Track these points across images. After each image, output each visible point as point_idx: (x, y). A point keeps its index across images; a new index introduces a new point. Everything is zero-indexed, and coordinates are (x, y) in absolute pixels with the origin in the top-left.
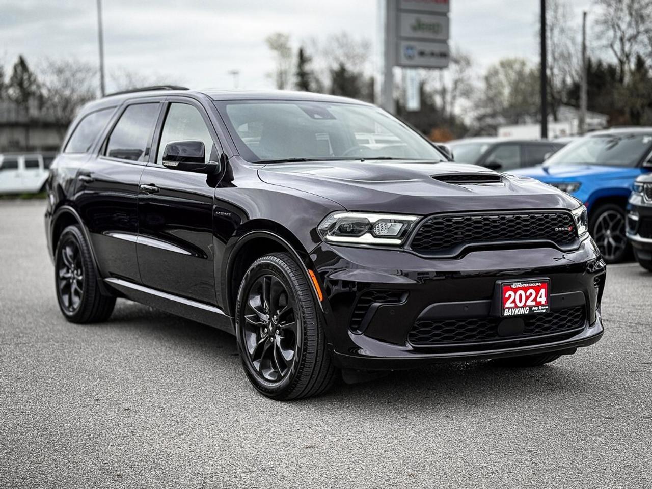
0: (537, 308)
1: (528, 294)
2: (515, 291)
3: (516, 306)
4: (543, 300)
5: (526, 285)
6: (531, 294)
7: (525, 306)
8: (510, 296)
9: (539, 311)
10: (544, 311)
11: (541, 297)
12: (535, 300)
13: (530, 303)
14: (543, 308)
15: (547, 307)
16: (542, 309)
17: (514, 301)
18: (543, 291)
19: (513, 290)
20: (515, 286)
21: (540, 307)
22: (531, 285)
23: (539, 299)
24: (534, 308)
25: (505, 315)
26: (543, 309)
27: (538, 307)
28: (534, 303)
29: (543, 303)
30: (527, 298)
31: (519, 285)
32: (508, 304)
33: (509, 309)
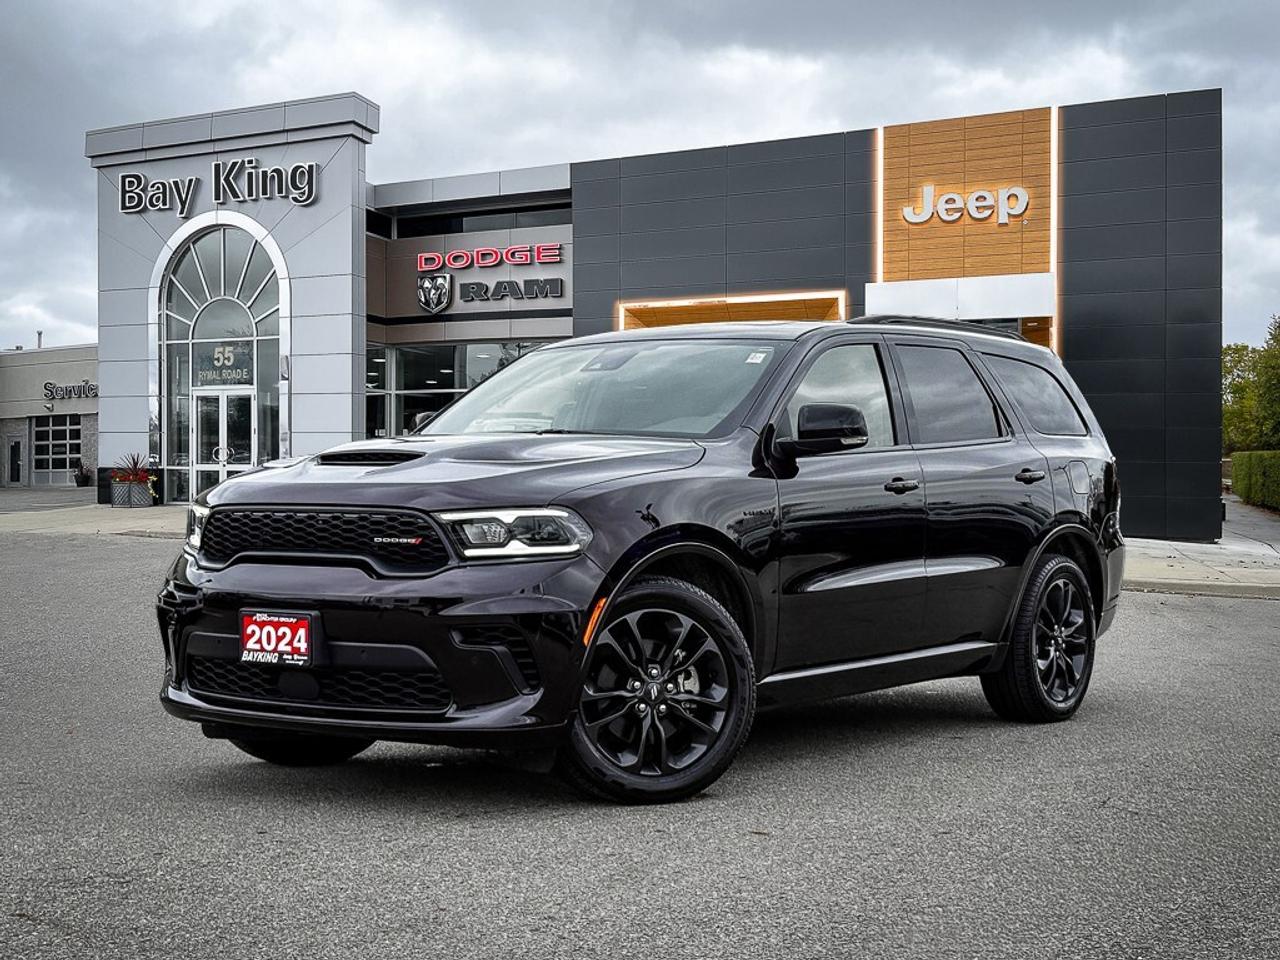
0: (290, 657)
1: (280, 633)
2: (262, 625)
3: (262, 650)
4: (303, 646)
5: (276, 619)
6: (284, 634)
7: (275, 650)
8: (254, 632)
9: (293, 662)
10: (301, 663)
11: (299, 641)
12: (290, 643)
13: (282, 647)
14: (299, 658)
15: (306, 658)
16: (298, 660)
17: (259, 641)
18: (302, 632)
19: (256, 623)
20: (260, 617)
21: (296, 657)
22: (282, 619)
23: (296, 644)
24: (285, 657)
25: (243, 659)
26: (300, 661)
27: (292, 655)
28: (289, 649)
29: (303, 650)
30: (279, 639)
31: (265, 617)
32: (251, 644)
33: (249, 651)
